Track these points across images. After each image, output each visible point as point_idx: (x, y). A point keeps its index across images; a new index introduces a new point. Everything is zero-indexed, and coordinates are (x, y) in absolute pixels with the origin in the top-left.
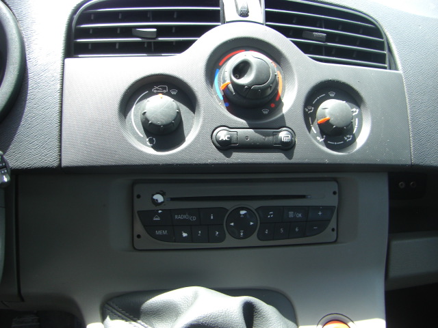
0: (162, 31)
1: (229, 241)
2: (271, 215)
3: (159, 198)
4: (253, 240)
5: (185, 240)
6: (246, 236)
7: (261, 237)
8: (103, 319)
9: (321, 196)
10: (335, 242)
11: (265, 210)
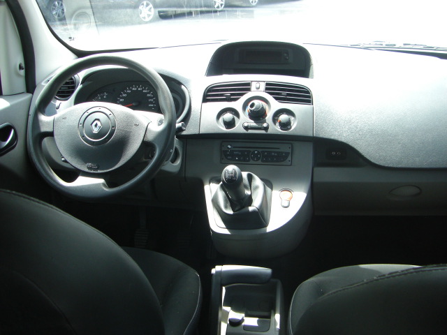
0: (232, 95)
1: (252, 162)
2: (266, 153)
3: (229, 147)
4: (260, 162)
5: (237, 160)
6: (257, 161)
7: (262, 161)
8: (210, 183)
9: (285, 148)
10: (291, 165)
11: (264, 152)
